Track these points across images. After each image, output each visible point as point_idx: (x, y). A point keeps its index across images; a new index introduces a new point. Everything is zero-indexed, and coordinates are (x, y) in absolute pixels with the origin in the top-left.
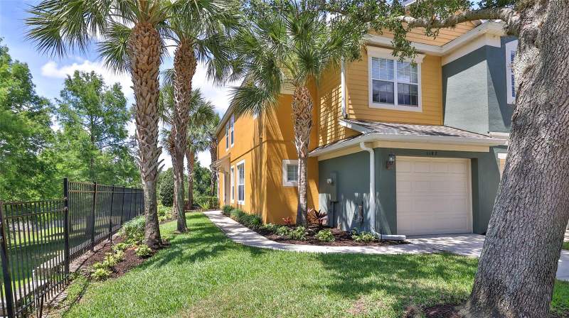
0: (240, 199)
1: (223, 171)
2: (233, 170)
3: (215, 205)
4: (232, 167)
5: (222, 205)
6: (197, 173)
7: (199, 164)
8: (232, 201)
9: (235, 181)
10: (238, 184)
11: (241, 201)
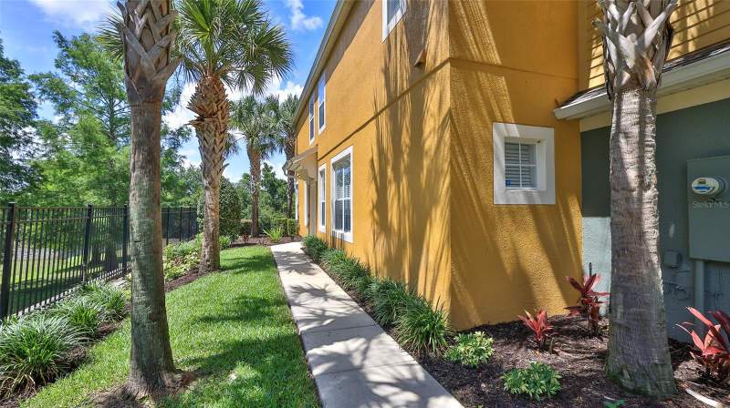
0: (338, 226)
1: (305, 176)
2: (322, 173)
3: (290, 233)
4: (320, 169)
5: (304, 232)
6: (272, 185)
7: (274, 174)
8: (321, 228)
9: (328, 192)
10: (334, 197)
11: (341, 231)
